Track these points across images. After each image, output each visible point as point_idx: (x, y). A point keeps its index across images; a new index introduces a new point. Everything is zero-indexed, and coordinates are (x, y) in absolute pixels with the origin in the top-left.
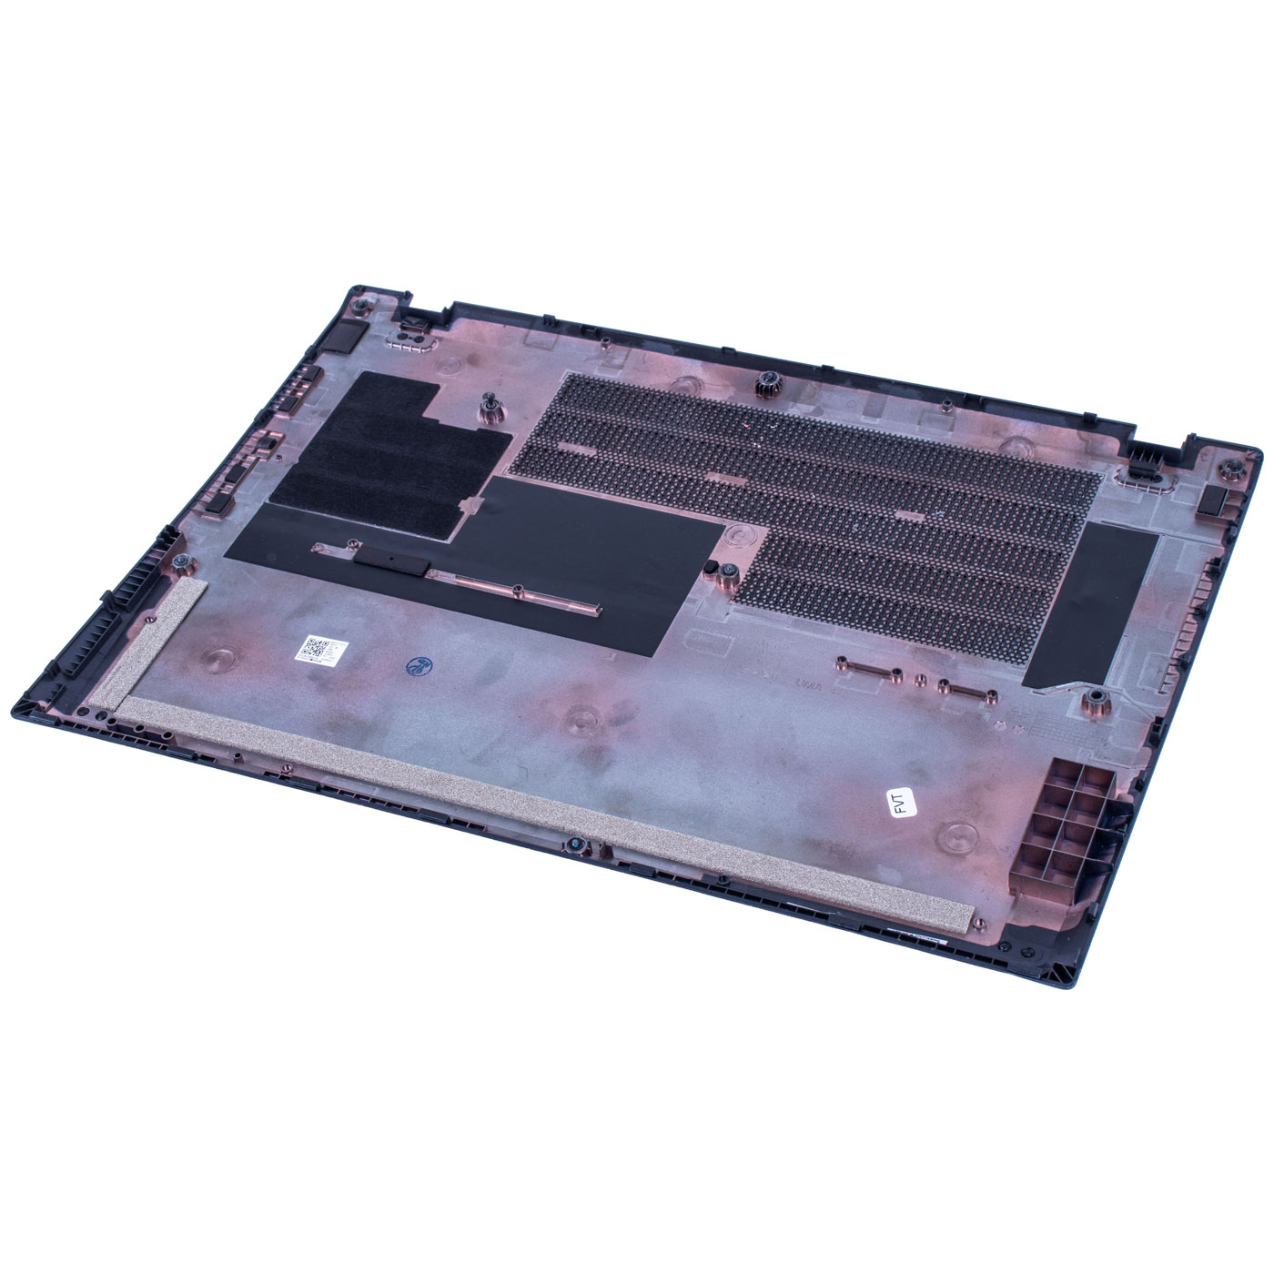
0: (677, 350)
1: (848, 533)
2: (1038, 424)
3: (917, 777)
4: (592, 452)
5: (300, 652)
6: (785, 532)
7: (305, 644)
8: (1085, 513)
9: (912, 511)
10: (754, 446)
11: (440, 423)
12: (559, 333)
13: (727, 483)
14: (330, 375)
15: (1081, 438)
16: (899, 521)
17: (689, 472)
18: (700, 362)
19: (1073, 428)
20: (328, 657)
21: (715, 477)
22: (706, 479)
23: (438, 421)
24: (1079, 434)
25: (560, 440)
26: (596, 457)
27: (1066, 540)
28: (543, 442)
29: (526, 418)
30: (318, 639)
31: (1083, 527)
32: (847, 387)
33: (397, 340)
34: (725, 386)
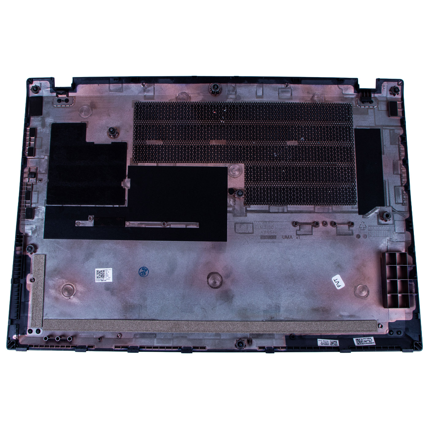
0: (173, 81)
1: (273, 158)
2: (322, 85)
3: (339, 269)
4: (160, 143)
5: (96, 279)
6: (251, 164)
7: (96, 274)
8: (352, 124)
9: (292, 140)
10: (222, 123)
11: (95, 143)
12: (122, 83)
13: (219, 145)
14: (39, 129)
15: (340, 89)
16: (289, 147)
17: (202, 143)
18: (185, 84)
19: (336, 84)
20: (107, 278)
21: (213, 143)
22: (210, 145)
23: (94, 143)
24: (338, 87)
25: (146, 140)
26: (164, 145)
27: (350, 140)
28: (139, 142)
29: (128, 131)
30: (100, 269)
31: (354, 131)
32: (246, 83)
33: (58, 104)
34: (199, 94)
